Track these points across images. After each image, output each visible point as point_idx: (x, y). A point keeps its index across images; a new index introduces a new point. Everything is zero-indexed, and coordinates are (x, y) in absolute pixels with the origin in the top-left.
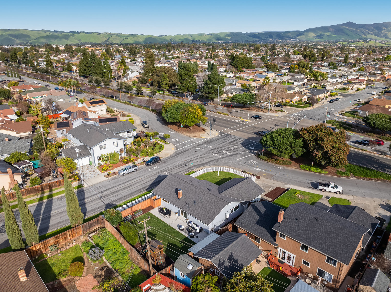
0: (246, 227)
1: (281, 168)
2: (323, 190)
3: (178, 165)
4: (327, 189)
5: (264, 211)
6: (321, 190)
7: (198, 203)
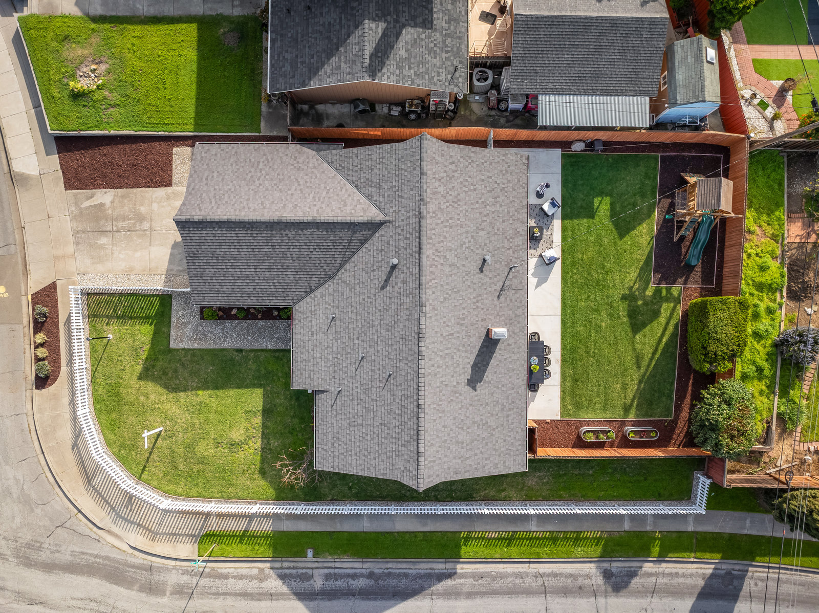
5: (373, 25)
7: (480, 251)
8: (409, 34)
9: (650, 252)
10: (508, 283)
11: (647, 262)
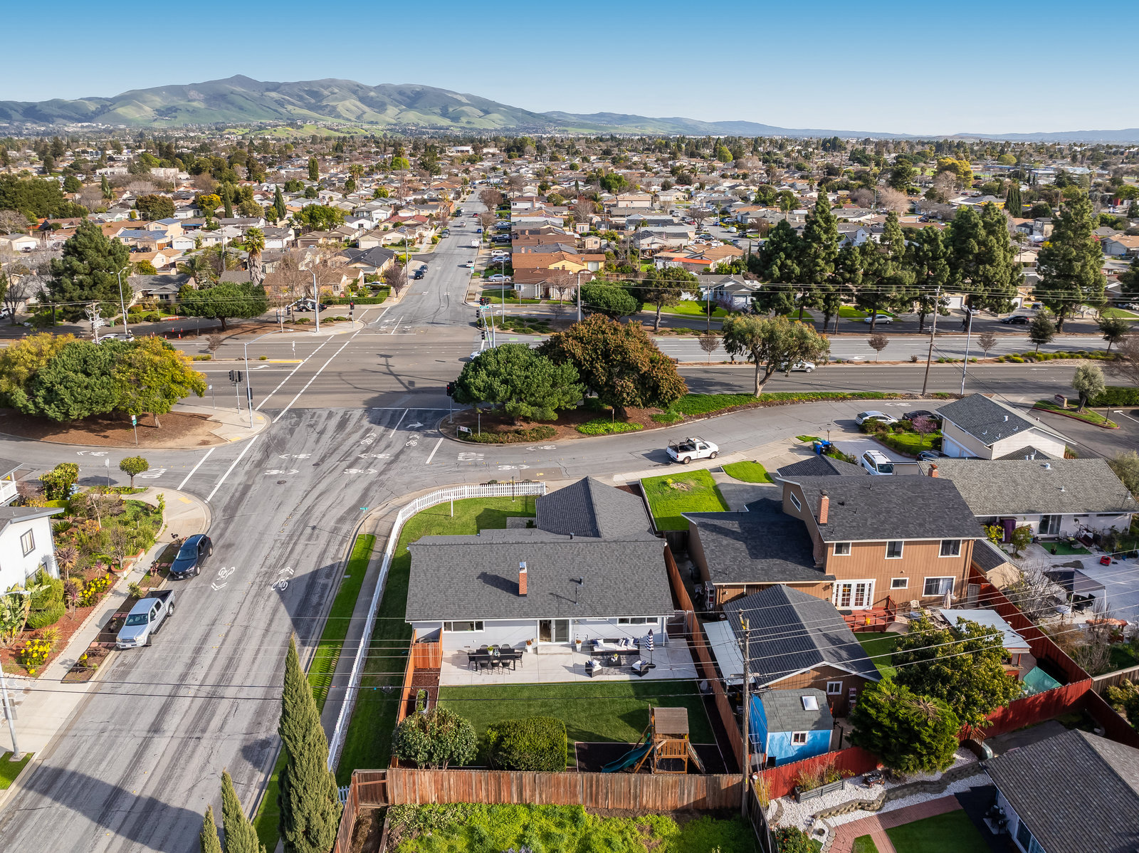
0: (745, 576)
1: (547, 448)
2: (686, 461)
3: (291, 537)
4: (692, 454)
6: (682, 463)
7: (586, 579)
8: (741, 545)
9: (611, 740)
10: (564, 601)
11: (600, 738)
